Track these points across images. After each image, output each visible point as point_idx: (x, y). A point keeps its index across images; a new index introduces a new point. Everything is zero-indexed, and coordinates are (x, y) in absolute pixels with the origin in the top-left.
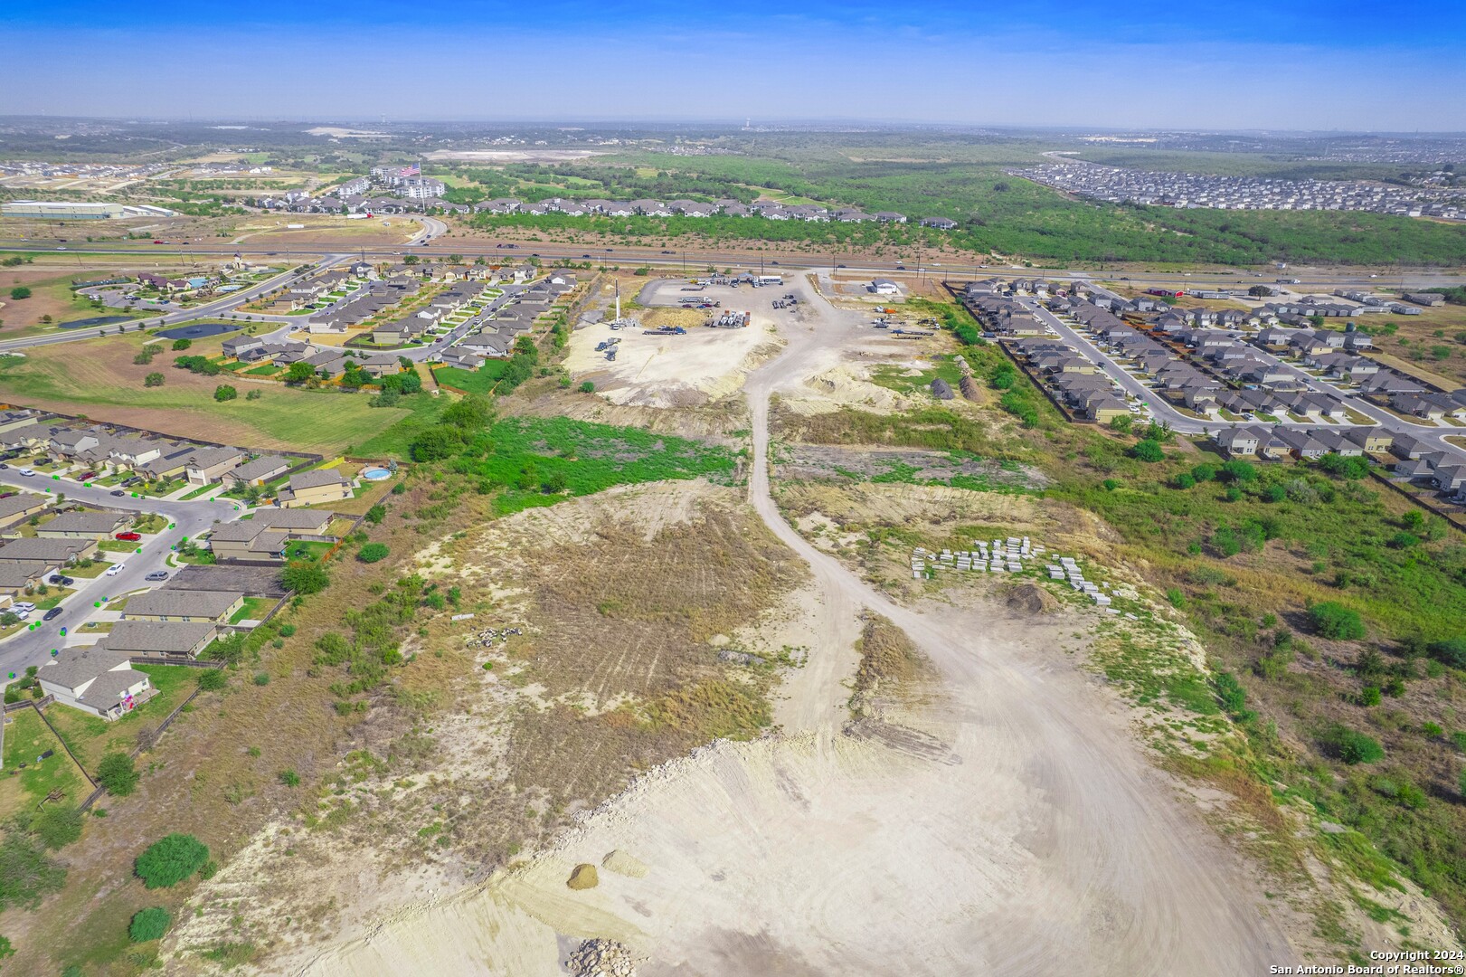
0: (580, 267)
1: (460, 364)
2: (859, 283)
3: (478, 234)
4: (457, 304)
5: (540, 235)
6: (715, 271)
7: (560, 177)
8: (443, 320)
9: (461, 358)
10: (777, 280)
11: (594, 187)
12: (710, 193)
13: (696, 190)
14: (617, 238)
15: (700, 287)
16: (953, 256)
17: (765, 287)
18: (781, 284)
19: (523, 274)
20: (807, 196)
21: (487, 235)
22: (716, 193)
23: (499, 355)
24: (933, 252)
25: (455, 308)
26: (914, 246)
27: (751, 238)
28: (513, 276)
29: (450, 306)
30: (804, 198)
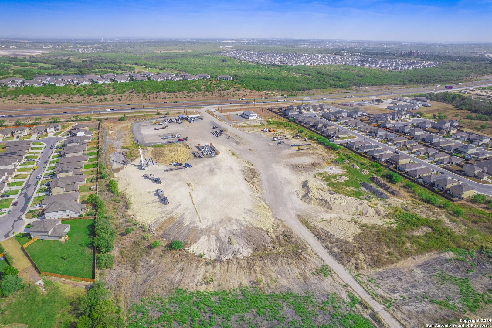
0: (85, 120)
1: (49, 236)
2: (234, 113)
3: (6, 102)
4: (17, 163)
5: (47, 100)
6: (161, 114)
7: (33, 64)
8: (10, 180)
9: (50, 232)
10: (198, 117)
11: (53, 68)
12: (112, 69)
13: (105, 68)
14: (92, 97)
15: (164, 126)
16: (252, 94)
17: (195, 122)
18: (201, 119)
19: (53, 129)
20: (156, 68)
21: (12, 101)
22: (115, 68)
23: (77, 215)
24: (241, 92)
25: (16, 166)
26: (231, 90)
27: (159, 92)
28: (46, 131)
29: (12, 167)
30: (155, 69)
